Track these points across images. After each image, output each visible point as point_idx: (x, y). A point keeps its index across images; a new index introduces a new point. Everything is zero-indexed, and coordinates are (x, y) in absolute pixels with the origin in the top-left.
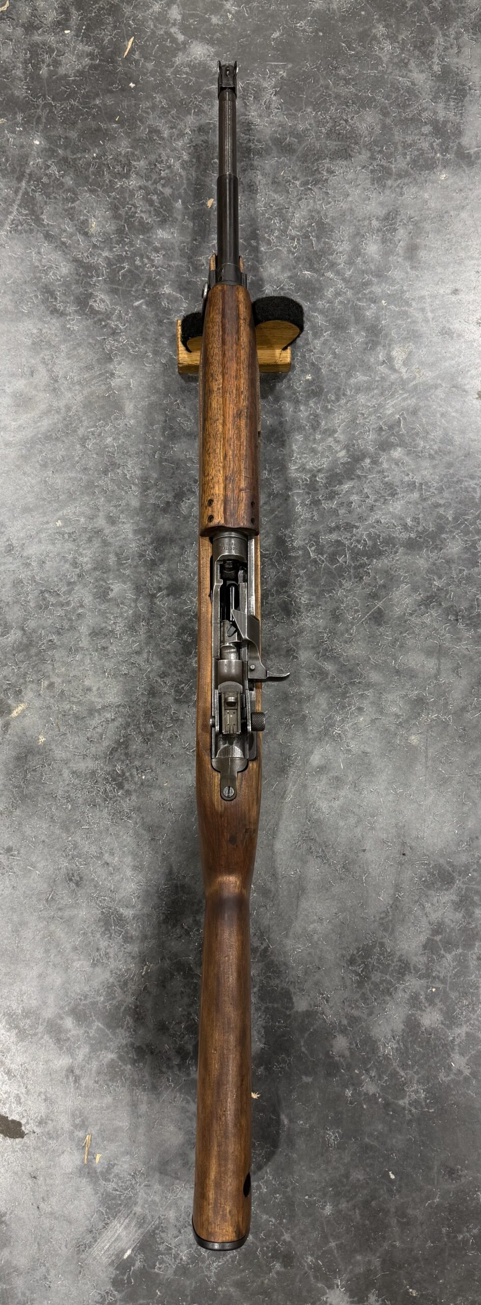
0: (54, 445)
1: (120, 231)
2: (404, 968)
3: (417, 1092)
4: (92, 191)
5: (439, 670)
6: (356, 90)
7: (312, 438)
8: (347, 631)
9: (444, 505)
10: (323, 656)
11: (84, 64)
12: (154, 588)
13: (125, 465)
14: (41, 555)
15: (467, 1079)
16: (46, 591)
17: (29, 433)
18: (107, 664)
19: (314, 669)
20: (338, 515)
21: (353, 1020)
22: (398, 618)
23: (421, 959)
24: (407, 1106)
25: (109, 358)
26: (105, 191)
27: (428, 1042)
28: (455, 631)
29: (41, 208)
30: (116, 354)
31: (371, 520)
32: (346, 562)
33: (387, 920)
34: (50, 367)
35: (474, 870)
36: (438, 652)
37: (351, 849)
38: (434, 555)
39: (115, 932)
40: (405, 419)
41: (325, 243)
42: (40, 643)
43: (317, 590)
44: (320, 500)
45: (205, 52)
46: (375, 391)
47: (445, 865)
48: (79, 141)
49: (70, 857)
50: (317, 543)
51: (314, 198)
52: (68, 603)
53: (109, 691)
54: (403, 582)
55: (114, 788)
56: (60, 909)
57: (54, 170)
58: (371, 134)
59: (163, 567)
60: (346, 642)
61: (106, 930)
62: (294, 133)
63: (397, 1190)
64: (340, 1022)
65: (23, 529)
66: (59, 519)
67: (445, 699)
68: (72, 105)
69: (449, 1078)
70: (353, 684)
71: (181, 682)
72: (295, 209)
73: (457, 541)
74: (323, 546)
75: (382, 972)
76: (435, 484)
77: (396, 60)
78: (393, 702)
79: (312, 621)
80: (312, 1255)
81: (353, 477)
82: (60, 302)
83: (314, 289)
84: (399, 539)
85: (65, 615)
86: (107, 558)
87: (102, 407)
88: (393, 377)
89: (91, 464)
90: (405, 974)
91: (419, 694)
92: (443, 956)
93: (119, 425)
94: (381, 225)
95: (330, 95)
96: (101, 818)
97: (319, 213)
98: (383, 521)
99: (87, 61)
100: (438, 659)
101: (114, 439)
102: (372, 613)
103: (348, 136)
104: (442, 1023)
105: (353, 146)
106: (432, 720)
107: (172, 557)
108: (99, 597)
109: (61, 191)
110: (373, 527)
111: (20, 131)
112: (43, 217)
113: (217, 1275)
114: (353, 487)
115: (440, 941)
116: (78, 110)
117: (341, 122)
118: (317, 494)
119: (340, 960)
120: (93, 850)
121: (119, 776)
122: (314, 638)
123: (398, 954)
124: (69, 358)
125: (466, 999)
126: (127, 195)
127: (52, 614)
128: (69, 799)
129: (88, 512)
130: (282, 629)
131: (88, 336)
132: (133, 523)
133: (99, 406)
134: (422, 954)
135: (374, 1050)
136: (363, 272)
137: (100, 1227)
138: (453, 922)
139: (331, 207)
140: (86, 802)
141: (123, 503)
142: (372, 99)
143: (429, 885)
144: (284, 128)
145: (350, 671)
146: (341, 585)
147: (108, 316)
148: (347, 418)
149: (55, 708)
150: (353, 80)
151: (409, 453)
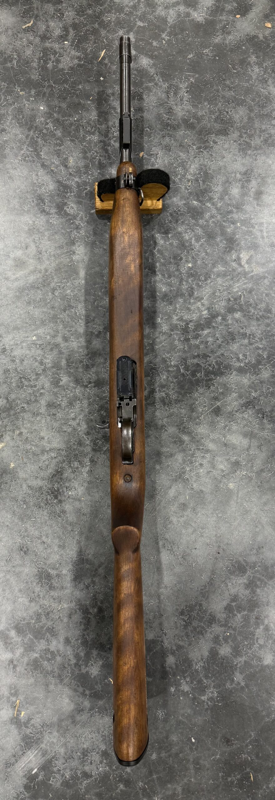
0: (36, 291)
1: (86, 167)
2: (212, 620)
3: (212, 693)
4: (72, 141)
5: (250, 446)
6: (235, 94)
7: (188, 301)
8: (198, 418)
9: (262, 348)
10: (182, 431)
11: (74, 63)
12: (87, 382)
13: (76, 307)
14: (22, 356)
15: (242, 688)
16: (23, 378)
17: (21, 283)
18: (54, 424)
19: (176, 438)
20: (199, 349)
21: (180, 647)
22: (229, 413)
23: (222, 615)
24: (206, 700)
25: (73, 243)
26: (80, 141)
27: (222, 664)
28: (262, 424)
29: (41, 148)
30: (77, 240)
31: (219, 353)
32: (201, 377)
33: (205, 591)
34: (37, 244)
35: (259, 566)
36: (250, 435)
37: (188, 547)
38: (253, 378)
39: (45, 583)
40: (244, 295)
41: (207, 185)
42: (17, 408)
43: (183, 392)
44: (189, 339)
45: (148, 62)
46: (228, 277)
47: (242, 561)
48: (67, 109)
49: (23, 536)
50: (186, 364)
51: (204, 157)
52: (35, 386)
53: (54, 440)
54: (234, 392)
55: (52, 498)
56: (14, 567)
57: (50, 126)
58: (241, 122)
59: (94, 370)
60: (197, 424)
61: (39, 581)
62: (195, 116)
63: (195, 748)
64: (172, 648)
65: (13, 339)
66: (35, 335)
67: (252, 464)
68: (65, 87)
69: (232, 686)
70: (199, 449)
71: (97, 439)
72: (192, 163)
73: (268, 371)
74: (189, 366)
75: (199, 621)
76: (258, 336)
77: (260, 78)
78: (221, 462)
79: (178, 410)
80: (142, 782)
81: (210, 327)
82: (47, 206)
83: (198, 213)
84: (234, 366)
85: (33, 393)
86: (61, 361)
87: (66, 272)
88: (240, 270)
89: (57, 304)
90: (212, 624)
91: (237, 459)
92: (236, 615)
93: (75, 283)
94: (242, 177)
95: (219, 96)
96: (43, 515)
97: (205, 166)
98: (225, 355)
99: (76, 61)
100: (250, 439)
101: (71, 291)
102: (214, 408)
103: (228, 121)
104: (231, 654)
105: (230, 128)
106: (243, 475)
107: (99, 364)
108: (54, 384)
109: (53, 139)
110: (220, 358)
111: (33, 100)
112: (42, 153)
113: (85, 788)
114: (210, 333)
115: (235, 606)
116: (68, 91)
117: (224, 113)
118: (188, 335)
119: (175, 612)
120: (37, 533)
121: (56, 491)
122: (178, 420)
123: (210, 611)
124: (49, 241)
125: (246, 641)
126: (92, 145)
127: (25, 392)
128: (25, 502)
129: (52, 333)
130: (160, 413)
131: (62, 228)
132: (78, 342)
133: (64, 271)
134: (223, 613)
135: (190, 666)
136: (228, 205)
137: (20, 754)
138: (243, 595)
139: (213, 164)
140: (35, 505)
141: (73, 329)
142: (244, 101)
143: (232, 573)
144: (190, 113)
145: (198, 441)
146: (197, 390)
147: (75, 217)
148: (210, 291)
149: (22, 448)
150: (234, 88)
151: (244, 316)
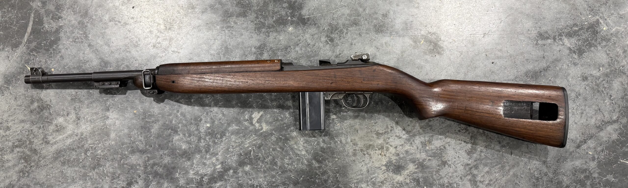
0: (71, 152)
7: (205, 157)
13: (105, 166)
17: (59, 146)
25: (108, 109)
30: (112, 107)
40: (254, 150)
41: (227, 57)
46: (241, 135)
58: (258, 6)
81: (223, 179)
88: (251, 128)
89: (88, 164)
93: (106, 144)
94: (256, 51)
103: (247, 6)
114: (222, 185)
148: (224, 148)
151: (253, 169)
